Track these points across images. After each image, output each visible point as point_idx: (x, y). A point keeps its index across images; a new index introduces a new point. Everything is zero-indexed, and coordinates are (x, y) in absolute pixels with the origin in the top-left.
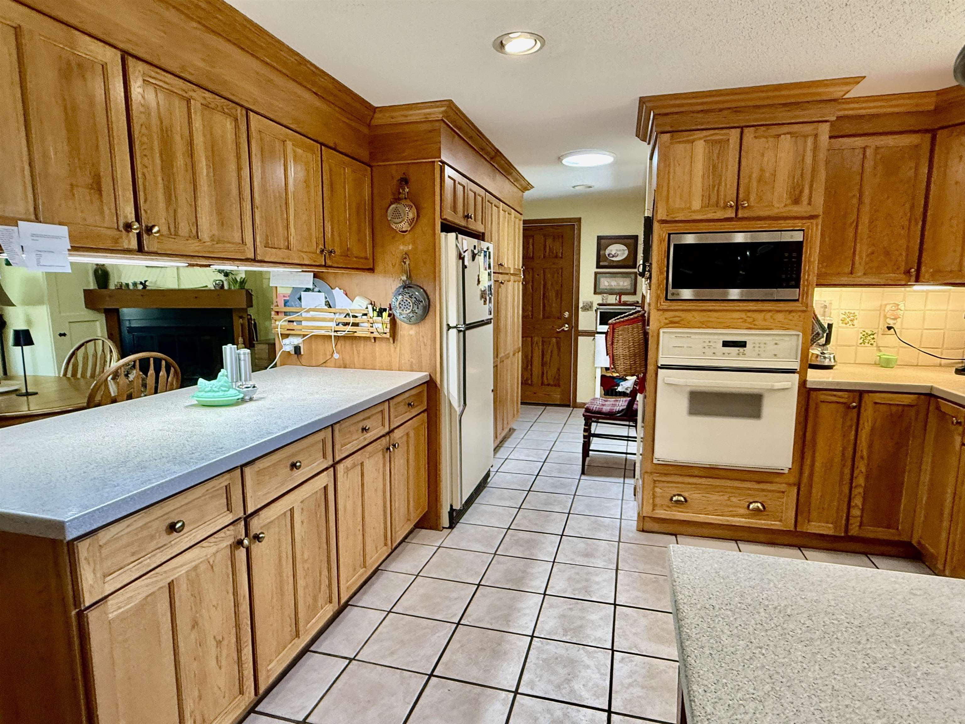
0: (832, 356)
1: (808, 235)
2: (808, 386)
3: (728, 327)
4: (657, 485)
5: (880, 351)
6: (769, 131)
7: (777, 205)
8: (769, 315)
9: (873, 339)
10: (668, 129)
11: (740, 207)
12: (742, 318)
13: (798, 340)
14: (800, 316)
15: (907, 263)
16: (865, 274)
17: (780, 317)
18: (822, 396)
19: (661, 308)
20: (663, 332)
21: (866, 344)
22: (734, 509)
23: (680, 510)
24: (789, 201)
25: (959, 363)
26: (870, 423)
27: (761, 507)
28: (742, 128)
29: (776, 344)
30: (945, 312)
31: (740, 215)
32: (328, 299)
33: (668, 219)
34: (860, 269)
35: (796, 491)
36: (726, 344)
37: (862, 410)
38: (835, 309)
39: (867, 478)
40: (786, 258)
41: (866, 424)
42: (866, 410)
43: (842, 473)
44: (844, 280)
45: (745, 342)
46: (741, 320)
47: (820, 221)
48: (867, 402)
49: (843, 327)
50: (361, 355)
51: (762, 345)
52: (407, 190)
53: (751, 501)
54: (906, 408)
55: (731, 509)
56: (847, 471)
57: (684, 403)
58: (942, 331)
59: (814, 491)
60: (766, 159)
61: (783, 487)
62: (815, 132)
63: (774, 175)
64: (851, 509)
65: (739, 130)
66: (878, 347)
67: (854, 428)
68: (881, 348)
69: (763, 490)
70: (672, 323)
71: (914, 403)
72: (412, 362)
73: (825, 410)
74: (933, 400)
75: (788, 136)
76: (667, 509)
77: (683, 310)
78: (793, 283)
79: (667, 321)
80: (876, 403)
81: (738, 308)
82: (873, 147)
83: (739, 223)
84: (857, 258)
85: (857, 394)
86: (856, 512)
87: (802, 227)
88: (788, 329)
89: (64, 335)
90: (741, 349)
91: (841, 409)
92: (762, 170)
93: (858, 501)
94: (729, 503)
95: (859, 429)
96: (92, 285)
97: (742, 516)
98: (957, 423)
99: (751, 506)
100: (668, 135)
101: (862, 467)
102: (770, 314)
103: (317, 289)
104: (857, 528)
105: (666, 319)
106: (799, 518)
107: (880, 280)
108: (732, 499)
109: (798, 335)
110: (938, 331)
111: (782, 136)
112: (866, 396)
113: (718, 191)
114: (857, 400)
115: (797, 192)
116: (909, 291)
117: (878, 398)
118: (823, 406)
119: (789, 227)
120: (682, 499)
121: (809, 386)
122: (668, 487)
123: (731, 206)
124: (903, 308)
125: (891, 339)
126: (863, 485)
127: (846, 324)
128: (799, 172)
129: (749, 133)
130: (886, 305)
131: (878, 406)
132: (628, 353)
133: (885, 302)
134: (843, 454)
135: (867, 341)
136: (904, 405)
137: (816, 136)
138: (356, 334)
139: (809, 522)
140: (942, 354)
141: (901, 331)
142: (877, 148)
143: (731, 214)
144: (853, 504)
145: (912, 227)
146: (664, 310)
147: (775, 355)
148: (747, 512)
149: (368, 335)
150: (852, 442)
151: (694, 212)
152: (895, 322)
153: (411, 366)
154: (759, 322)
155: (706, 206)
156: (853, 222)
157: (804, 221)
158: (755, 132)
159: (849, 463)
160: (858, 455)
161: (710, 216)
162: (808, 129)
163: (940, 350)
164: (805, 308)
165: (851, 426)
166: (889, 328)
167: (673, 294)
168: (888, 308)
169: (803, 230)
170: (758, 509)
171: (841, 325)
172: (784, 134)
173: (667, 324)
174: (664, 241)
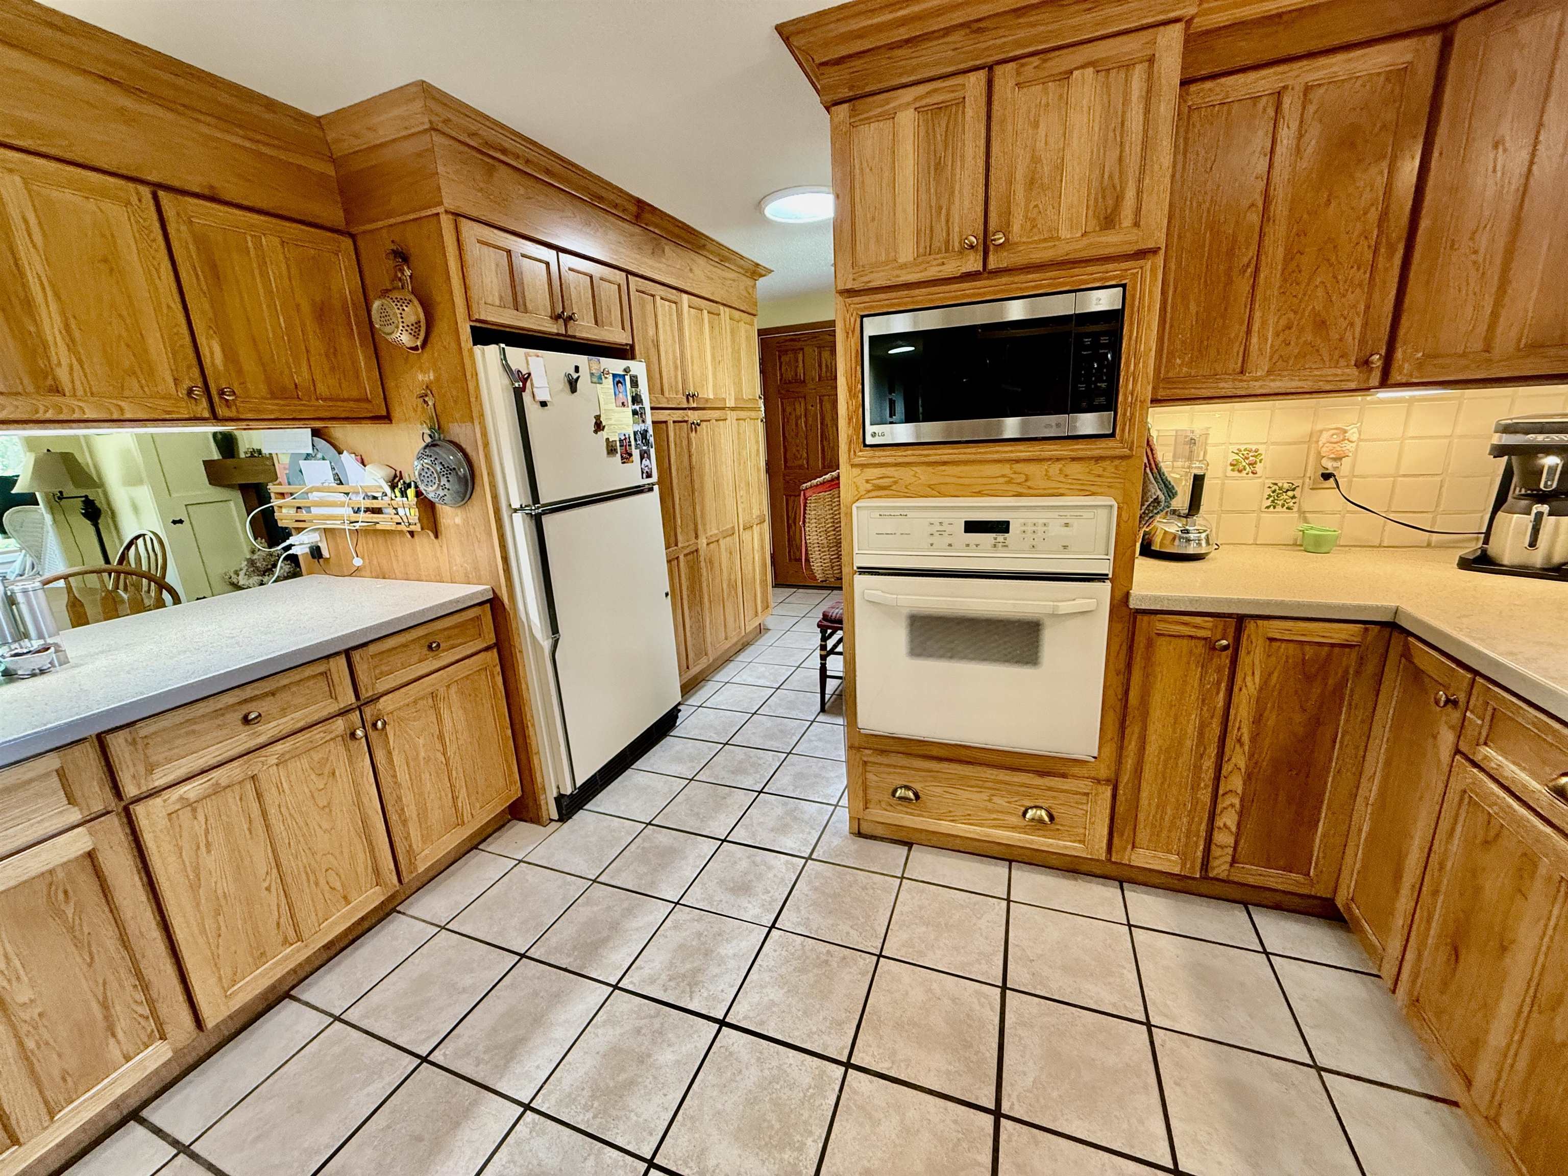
0: (1203, 535)
1: (1133, 296)
2: (1131, 607)
3: (979, 494)
4: (869, 768)
5: (1306, 521)
6: (1048, 64)
7: (1064, 233)
8: (1055, 468)
9: (1294, 497)
10: (846, 93)
11: (991, 248)
12: (1003, 476)
13: (1111, 513)
14: (1116, 467)
15: (1363, 341)
16: (1269, 372)
17: (1076, 470)
18: (1160, 625)
19: (857, 461)
20: (857, 507)
21: (1279, 509)
22: (1000, 816)
23: (909, 810)
24: (1093, 224)
25: (1470, 540)
26: (1257, 680)
27: (1046, 819)
28: (991, 68)
29: (1067, 525)
30: (1446, 441)
31: (992, 265)
32: (336, 471)
33: (857, 286)
34: (1260, 365)
35: (1109, 793)
36: (972, 527)
37: (1242, 653)
38: (1215, 445)
39: (1249, 778)
40: (1087, 348)
41: (1249, 679)
42: (1249, 653)
43: (1198, 768)
44: (1226, 387)
45: (1008, 523)
46: (1001, 480)
47: (1160, 259)
48: (1253, 637)
49: (1233, 478)
50: (400, 558)
51: (1040, 529)
52: (408, 273)
53: (1028, 803)
54: (1336, 650)
55: (994, 816)
56: (1208, 764)
57: (900, 636)
58: (1438, 479)
59: (1144, 794)
60: (1042, 131)
61: (1084, 786)
62: (1149, 52)
63: (1060, 168)
64: (1216, 833)
65: (982, 75)
66: (1302, 513)
67: (1223, 685)
68: (1308, 515)
69: (1050, 789)
70: (881, 489)
71: (1355, 640)
72: (466, 569)
73: (1165, 651)
74: (1397, 641)
75: (1090, 70)
76: (889, 808)
77: (896, 465)
78: (1102, 400)
79: (869, 487)
80: (1272, 640)
81: (996, 456)
82: (1299, 88)
83: (993, 282)
84: (1254, 340)
85: (1233, 622)
86: (1223, 838)
87: (1122, 277)
88: (1093, 494)
89: (181, 522)
90: (1000, 537)
91: (1200, 648)
92: (1035, 160)
93: (1228, 819)
94: (990, 806)
95: (1236, 689)
96: (216, 455)
97: (1014, 828)
98: (1448, 701)
99: (1028, 816)
100: (845, 106)
101: (1238, 759)
102: (1058, 466)
103: (319, 455)
104: (1227, 866)
105: (867, 481)
106: (1116, 840)
107: (1300, 384)
108: (995, 799)
109: (1111, 506)
110: (1429, 479)
111: (1076, 73)
112: (1251, 626)
113: (948, 215)
114: (1231, 631)
115: (1110, 202)
116: (1372, 403)
117: (1275, 629)
118: (1161, 642)
119: (1095, 280)
120: (911, 795)
121: (1133, 604)
122: (889, 773)
123: (972, 247)
124: (1355, 437)
125: (1328, 497)
126: (1240, 791)
127: (1240, 471)
128: (1114, 154)
129: (1005, 76)
130: (1321, 432)
131: (1275, 645)
132: (825, 541)
133: (1319, 427)
134: (1201, 734)
135: (1280, 503)
136: (1333, 645)
137: (1151, 60)
138: (378, 527)
139: (1134, 847)
140: (1434, 523)
141: (1350, 482)
142: (1308, 89)
143: (973, 263)
144: (1219, 823)
145: (1381, 260)
146: (863, 466)
147: (1065, 547)
148: (1022, 823)
149: (393, 527)
150: (1219, 712)
151: (903, 267)
152: (1335, 464)
153: (467, 575)
154: (1039, 482)
155: (927, 252)
156: (1248, 265)
157: (1124, 265)
158: (1018, 73)
159: (1212, 751)
160: (1233, 734)
161: (933, 272)
162: (1131, 45)
163: (1430, 516)
164: (1126, 451)
165: (1219, 683)
166: (1326, 476)
167: (874, 435)
168: (1325, 437)
169: (1124, 286)
170: (1041, 821)
171: (1230, 473)
172: (1083, 67)
173: (869, 491)
174: (853, 331)
